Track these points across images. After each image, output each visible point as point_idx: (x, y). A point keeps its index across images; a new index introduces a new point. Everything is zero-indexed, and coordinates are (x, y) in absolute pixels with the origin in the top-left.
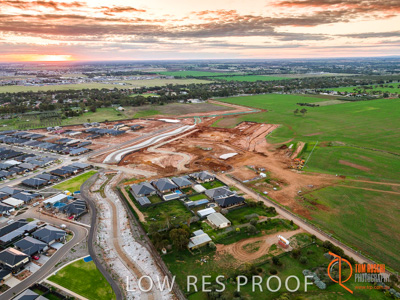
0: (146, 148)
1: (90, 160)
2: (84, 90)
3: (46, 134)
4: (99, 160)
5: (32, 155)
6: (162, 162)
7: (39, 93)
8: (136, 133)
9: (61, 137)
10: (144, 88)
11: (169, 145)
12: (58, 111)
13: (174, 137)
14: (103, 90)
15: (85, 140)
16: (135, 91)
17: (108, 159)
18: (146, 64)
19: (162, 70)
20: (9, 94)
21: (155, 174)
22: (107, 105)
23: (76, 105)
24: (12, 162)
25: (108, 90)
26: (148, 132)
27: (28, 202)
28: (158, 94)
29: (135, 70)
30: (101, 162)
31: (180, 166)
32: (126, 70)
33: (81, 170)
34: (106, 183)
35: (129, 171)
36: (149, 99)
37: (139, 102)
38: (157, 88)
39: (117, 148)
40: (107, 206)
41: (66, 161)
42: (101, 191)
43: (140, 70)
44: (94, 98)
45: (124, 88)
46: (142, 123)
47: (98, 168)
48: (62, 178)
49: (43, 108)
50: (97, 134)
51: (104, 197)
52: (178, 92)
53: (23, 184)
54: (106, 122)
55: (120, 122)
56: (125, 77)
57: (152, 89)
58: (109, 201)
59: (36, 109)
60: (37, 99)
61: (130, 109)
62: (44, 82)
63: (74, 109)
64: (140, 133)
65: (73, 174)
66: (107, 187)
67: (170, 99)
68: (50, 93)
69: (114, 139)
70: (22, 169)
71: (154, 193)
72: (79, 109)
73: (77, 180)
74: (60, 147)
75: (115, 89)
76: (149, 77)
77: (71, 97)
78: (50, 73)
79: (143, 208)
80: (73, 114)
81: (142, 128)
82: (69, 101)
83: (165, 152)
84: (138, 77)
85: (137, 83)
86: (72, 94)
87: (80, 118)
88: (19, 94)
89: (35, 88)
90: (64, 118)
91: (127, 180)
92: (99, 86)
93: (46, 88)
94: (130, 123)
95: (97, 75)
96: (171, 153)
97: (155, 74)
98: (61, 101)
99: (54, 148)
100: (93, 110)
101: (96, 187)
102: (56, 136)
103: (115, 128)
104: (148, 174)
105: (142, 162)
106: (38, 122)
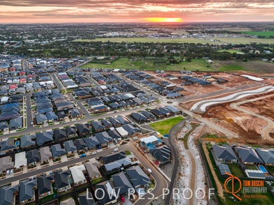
0: (229, 103)
1: (180, 104)
2: (185, 44)
3: (155, 75)
4: (187, 106)
5: (143, 92)
6: (245, 123)
7: (157, 44)
8: (220, 86)
9: (164, 80)
10: (230, 45)
11: (252, 105)
12: (166, 58)
13: (257, 96)
14: (198, 44)
15: (179, 86)
16: (223, 47)
17: (194, 107)
18: (233, 25)
19: (247, 30)
20: (140, 43)
21: (237, 136)
22: (200, 57)
23: (178, 55)
24: (130, 95)
25: (201, 45)
26: (231, 86)
27: (131, 134)
28: (243, 51)
29: (224, 29)
30: (189, 109)
31: (264, 133)
32: (217, 30)
33: (172, 114)
34: (190, 132)
35: (212, 126)
36: (234, 55)
37: (225, 57)
38: (241, 46)
39: (203, 97)
40: (187, 160)
41: (163, 103)
42: (185, 140)
43: (228, 29)
44: (191, 51)
45: (214, 43)
46: (227, 76)
47: (186, 115)
48: (158, 118)
49: (157, 55)
50: (189, 82)
51: (187, 148)
52: (262, 50)
53: (131, 116)
54: (197, 72)
55: (209, 73)
56: (215, 35)
57: (237, 46)
58: (190, 154)
59: (153, 55)
60: (155, 48)
61: (217, 63)
62: (162, 36)
63: (176, 58)
64: (224, 87)
65: (166, 116)
66: (191, 138)
67: (254, 57)
68: (163, 44)
69: (201, 88)
70: (134, 102)
71: (235, 161)
72: (179, 58)
73: (168, 122)
74: (161, 89)
75: (208, 44)
76: (235, 36)
77: (176, 49)
78: (166, 30)
79: (223, 178)
80: (175, 62)
81: (226, 81)
82: (174, 51)
83: (248, 111)
84: (226, 35)
85: (225, 40)
86: (177, 46)
87: (179, 66)
88: (146, 44)
89: (156, 40)
90: (168, 64)
91: (208, 135)
92: (196, 41)
93: (162, 40)
94: (216, 76)
95: (196, 32)
96: (254, 114)
97: (241, 33)
98: (168, 51)
99: (157, 88)
100: (189, 60)
101: (181, 135)
102: (160, 79)
103: (204, 78)
104: (230, 134)
105: (224, 119)
106: (152, 65)
